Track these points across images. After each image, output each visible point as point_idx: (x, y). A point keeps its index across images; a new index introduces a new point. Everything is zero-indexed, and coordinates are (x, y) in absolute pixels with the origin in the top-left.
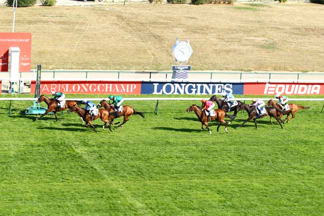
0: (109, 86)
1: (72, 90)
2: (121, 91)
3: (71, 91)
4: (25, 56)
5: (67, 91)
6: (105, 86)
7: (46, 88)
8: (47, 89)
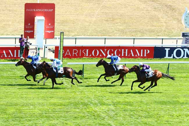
0: (125, 51)
1: (92, 55)
2: (136, 56)
3: (90, 56)
4: (50, 24)
5: (87, 55)
6: (121, 51)
7: (68, 53)
8: (70, 54)
